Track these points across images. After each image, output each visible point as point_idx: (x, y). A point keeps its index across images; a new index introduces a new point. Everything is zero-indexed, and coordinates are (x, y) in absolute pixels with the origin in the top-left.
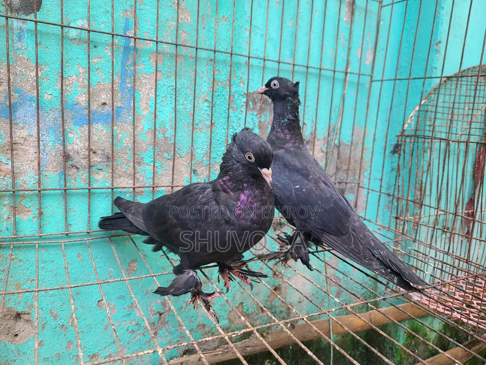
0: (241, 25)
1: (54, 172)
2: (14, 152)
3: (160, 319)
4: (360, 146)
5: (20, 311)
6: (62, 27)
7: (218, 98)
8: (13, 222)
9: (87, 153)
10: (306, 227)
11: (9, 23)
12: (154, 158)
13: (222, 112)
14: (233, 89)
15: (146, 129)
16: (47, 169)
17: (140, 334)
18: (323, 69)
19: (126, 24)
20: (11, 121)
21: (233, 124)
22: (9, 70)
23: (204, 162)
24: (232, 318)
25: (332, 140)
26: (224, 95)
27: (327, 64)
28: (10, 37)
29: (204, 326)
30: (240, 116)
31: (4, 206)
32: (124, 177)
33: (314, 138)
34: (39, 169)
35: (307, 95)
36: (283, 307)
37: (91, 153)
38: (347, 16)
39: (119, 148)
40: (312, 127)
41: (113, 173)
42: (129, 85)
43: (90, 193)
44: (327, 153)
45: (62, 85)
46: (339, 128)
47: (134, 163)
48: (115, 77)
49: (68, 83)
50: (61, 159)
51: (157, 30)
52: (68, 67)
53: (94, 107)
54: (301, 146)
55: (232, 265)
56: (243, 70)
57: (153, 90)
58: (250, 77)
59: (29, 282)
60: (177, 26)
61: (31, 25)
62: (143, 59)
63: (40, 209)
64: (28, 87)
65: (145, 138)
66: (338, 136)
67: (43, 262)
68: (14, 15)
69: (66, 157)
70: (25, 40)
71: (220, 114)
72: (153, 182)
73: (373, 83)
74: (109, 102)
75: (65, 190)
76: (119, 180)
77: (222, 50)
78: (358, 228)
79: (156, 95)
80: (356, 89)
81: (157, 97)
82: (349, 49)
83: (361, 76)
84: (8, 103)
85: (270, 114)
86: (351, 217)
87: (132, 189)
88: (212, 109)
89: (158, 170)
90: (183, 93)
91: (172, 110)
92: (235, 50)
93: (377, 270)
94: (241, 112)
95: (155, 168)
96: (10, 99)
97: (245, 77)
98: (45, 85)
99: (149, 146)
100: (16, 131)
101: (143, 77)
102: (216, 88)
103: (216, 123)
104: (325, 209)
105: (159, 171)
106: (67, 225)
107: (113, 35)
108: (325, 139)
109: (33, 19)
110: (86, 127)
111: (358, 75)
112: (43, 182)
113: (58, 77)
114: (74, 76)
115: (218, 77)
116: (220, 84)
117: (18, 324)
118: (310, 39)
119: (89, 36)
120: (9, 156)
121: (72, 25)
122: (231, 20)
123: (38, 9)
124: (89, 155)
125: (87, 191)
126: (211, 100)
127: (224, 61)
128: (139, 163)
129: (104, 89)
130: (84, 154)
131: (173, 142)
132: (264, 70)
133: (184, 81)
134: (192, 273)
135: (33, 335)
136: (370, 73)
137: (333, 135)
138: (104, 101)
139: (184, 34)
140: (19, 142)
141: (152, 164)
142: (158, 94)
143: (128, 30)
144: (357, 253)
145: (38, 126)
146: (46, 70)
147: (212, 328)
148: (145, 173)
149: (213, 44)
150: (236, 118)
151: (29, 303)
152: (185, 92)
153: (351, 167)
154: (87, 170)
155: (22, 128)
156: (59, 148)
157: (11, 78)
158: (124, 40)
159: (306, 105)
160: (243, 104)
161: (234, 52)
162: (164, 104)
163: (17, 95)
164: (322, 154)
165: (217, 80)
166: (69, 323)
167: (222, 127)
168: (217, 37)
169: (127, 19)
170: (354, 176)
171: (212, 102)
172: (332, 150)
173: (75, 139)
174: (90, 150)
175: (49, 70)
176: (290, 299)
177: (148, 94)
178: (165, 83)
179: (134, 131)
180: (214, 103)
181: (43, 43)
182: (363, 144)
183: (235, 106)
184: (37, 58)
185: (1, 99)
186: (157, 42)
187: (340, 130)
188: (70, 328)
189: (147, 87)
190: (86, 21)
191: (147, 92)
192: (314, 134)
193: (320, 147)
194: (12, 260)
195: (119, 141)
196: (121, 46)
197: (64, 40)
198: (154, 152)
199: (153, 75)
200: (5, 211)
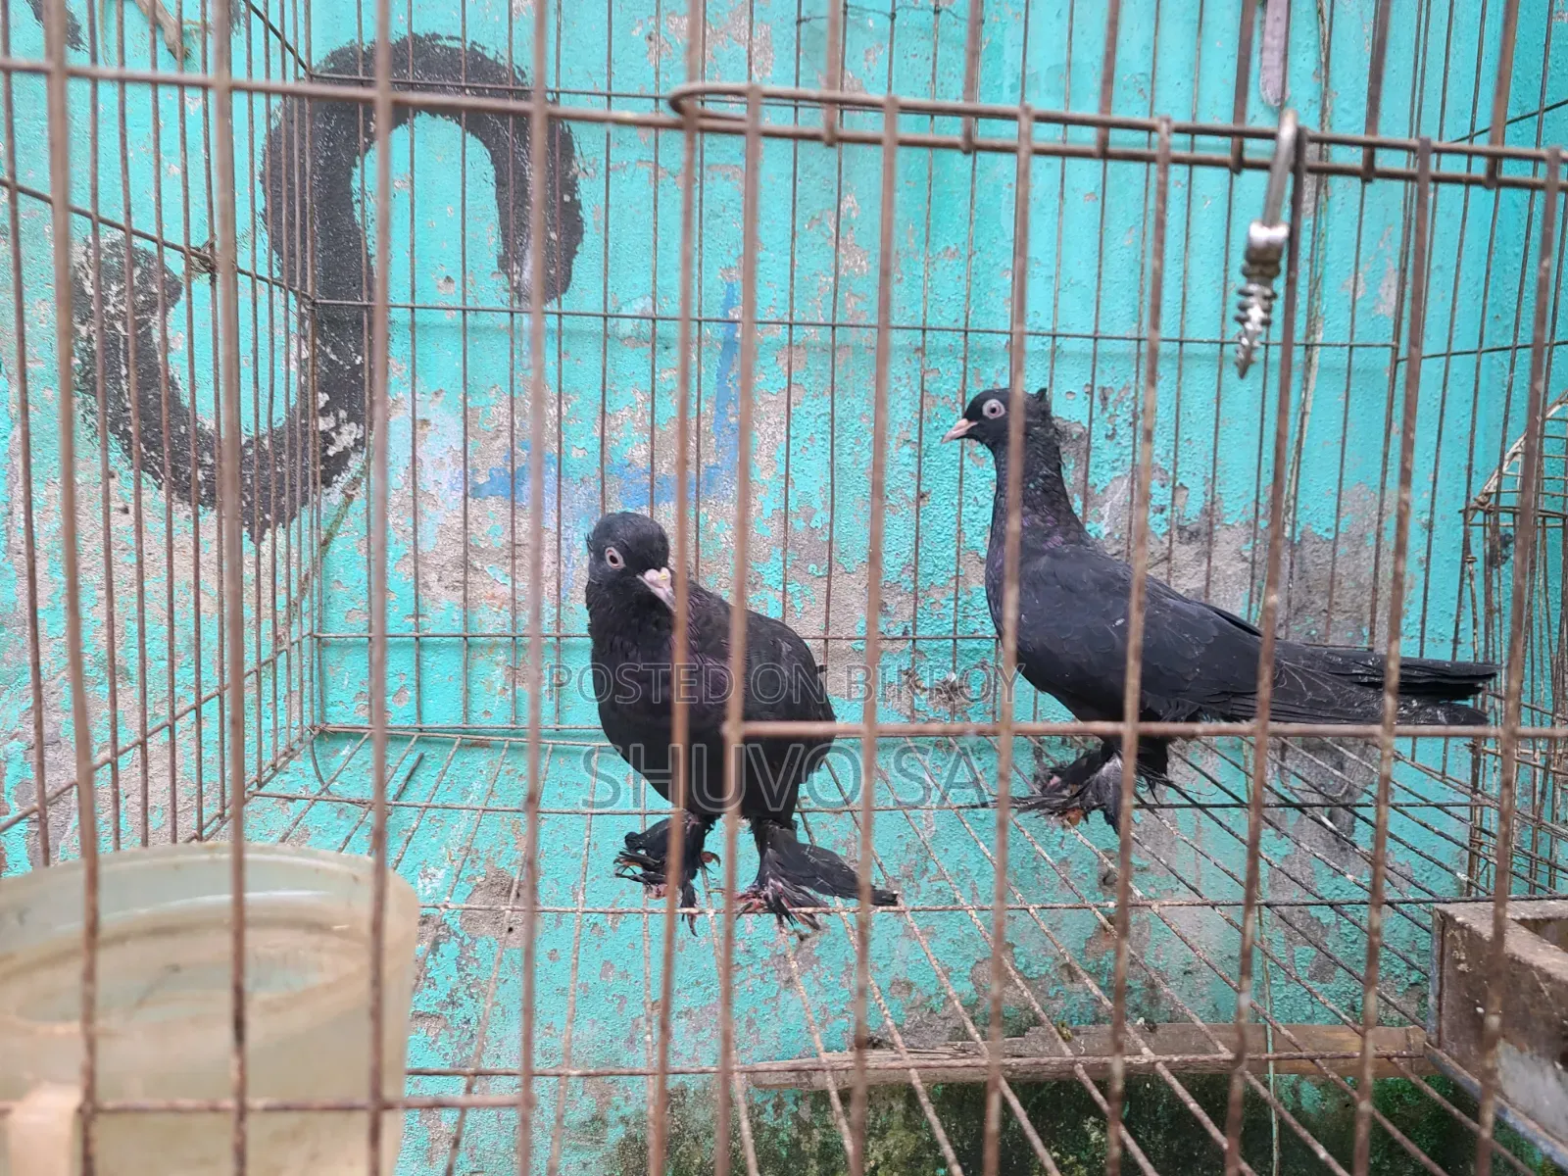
0: (992, 261)
2: (517, 562)
3: (799, 949)
4: (1371, 542)
6: (605, 317)
8: (510, 698)
11: (516, 321)
12: (785, 575)
13: (948, 467)
15: (767, 512)
16: (569, 596)
17: (754, 976)
19: (728, 293)
20: (513, 501)
21: (977, 495)
22: (512, 409)
23: (904, 585)
24: (985, 981)
28: (516, 347)
29: (909, 986)
31: (498, 664)
33: (1211, 524)
34: (559, 595)
35: (1184, 411)
36: (1135, 977)
39: (711, 552)
40: (1205, 494)
42: (733, 420)
45: (603, 428)
48: (703, 405)
49: (613, 424)
51: (792, 299)
52: (616, 392)
53: (662, 468)
56: (999, 366)
57: (784, 426)
60: (836, 285)
61: (552, 322)
62: (763, 363)
64: (544, 437)
65: (765, 530)
66: (1291, 515)
67: (560, 785)
68: (525, 305)
71: (944, 472)
73: (1403, 366)
77: (945, 324)
79: (788, 436)
80: (1343, 387)
81: (792, 442)
83: (1356, 350)
84: (509, 469)
85: (1076, 465)
88: (919, 462)
89: (794, 602)
90: (851, 429)
91: (826, 468)
92: (977, 321)
95: (788, 598)
96: (512, 462)
98: (572, 430)
99: (773, 547)
100: (522, 520)
101: (762, 399)
102: (929, 410)
103: (933, 491)
105: (798, 605)
107: (700, 322)
108: (1247, 525)
109: (556, 310)
111: (1347, 348)
112: (562, 620)
113: (597, 414)
114: (627, 408)
115: (936, 385)
116: (940, 403)
119: (654, 329)
120: (508, 569)
121: (624, 312)
122: (965, 252)
123: (565, 291)
126: (916, 440)
127: (951, 349)
128: (754, 587)
131: (827, 538)
132: (1053, 362)
133: (854, 401)
136: (1391, 340)
139: (853, 300)
140: (525, 542)
141: (781, 588)
142: (792, 433)
143: (733, 305)
145: (559, 511)
146: (577, 401)
147: (930, 997)
148: (766, 607)
149: (921, 313)
152: (856, 426)
153: (1343, 601)
157: (516, 422)
158: (724, 329)
159: (1184, 436)
161: (970, 328)
162: (809, 454)
163: (526, 453)
165: (934, 394)
166: (606, 921)
167: (947, 502)
168: (930, 296)
169: (730, 285)
171: (920, 444)
175: (580, 401)
176: (1157, 957)
177: (773, 436)
178: (810, 409)
180: (924, 447)
181: (573, 352)
182: (1379, 537)
184: (560, 382)
185: (498, 461)
186: (791, 325)
187: (1295, 498)
188: (609, 933)
189: (771, 421)
190: (649, 300)
191: (770, 431)
192: (1210, 512)
193: (1233, 547)
194: (508, 773)
195: (712, 537)
196: (718, 340)
197: (609, 342)
198: (785, 561)
199: (784, 394)
200: (498, 676)
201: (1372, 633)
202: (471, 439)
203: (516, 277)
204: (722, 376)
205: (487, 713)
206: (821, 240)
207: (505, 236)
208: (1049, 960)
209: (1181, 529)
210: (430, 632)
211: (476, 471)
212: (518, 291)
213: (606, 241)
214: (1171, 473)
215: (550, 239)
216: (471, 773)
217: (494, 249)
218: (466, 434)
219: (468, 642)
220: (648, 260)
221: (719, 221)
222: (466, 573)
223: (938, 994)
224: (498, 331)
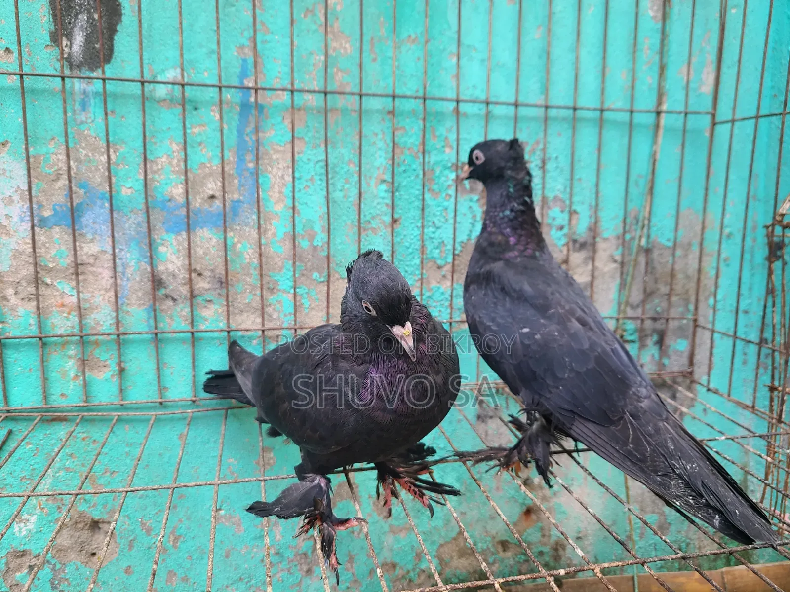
0: (441, 47)
1: (140, 305)
2: (81, 278)
4: (696, 248)
5: (96, 518)
6: (143, 83)
7: (405, 175)
8: (82, 383)
9: (187, 276)
10: (543, 405)
11: (67, 86)
12: (295, 282)
13: (413, 199)
14: (432, 158)
15: (280, 235)
16: (129, 302)
17: (283, 570)
18: (609, 110)
19: (242, 66)
20: (74, 231)
21: (435, 220)
22: (68, 156)
24: (446, 557)
25: (633, 238)
26: (415, 170)
27: (617, 99)
28: (68, 107)
29: (394, 566)
30: (446, 204)
31: (70, 357)
32: (247, 312)
33: (594, 238)
34: (117, 302)
35: (576, 158)
36: (545, 544)
37: (193, 275)
38: (655, 8)
39: (238, 266)
40: (590, 217)
41: (228, 306)
42: (249, 165)
43: (194, 339)
44: (622, 264)
45: (146, 171)
46: (647, 215)
47: (262, 289)
48: (227, 154)
49: (155, 168)
50: (148, 285)
51: (292, 72)
52: (155, 143)
53: (197, 203)
54: (537, 254)
55: (402, 469)
56: (448, 125)
57: (291, 170)
58: (461, 136)
59: (108, 474)
60: (326, 61)
61: (98, 85)
62: (273, 121)
63: (119, 364)
64: (98, 179)
65: (278, 248)
66: (645, 230)
67: (127, 445)
68: (77, 72)
69: (157, 282)
70: (92, 109)
71: (410, 203)
72: (295, 321)
73: (718, 128)
74: (218, 194)
75: (156, 334)
76: (239, 318)
77: (409, 93)
78: (645, 412)
79: (294, 178)
80: (680, 142)
81: (296, 182)
82: (662, 69)
83: (689, 116)
84: (69, 204)
86: (634, 389)
87: (260, 333)
88: (393, 196)
89: (303, 301)
90: (342, 172)
91: (323, 201)
92: (432, 91)
93: (678, 497)
94: (448, 198)
95: (298, 298)
96: (71, 198)
97: (453, 137)
98: (121, 173)
99: (286, 261)
100: (83, 245)
101: (273, 149)
102: (399, 158)
103: (403, 217)
104: (578, 373)
105: (306, 303)
106: (162, 389)
107: (220, 88)
108: (618, 238)
109: (101, 76)
110: (184, 234)
111: (683, 115)
112: (124, 322)
113: (140, 160)
114: (165, 156)
115: (403, 140)
116: (406, 152)
117: (96, 536)
118: (577, 58)
119: (183, 93)
120: (74, 283)
121: (159, 79)
122: (422, 40)
123: (108, 62)
124: (190, 280)
125: (189, 335)
126: (390, 180)
127: (413, 112)
128: (272, 290)
129: (211, 174)
130: (184, 278)
131: (327, 253)
132: (487, 122)
133: (343, 151)
134: (319, 480)
135: (115, 556)
136: (710, 110)
137: (636, 230)
138: (211, 193)
139: (340, 74)
140: (87, 262)
141: (292, 291)
142: (297, 175)
143: (246, 76)
144: (640, 460)
145: (113, 237)
146: (123, 150)
147: (408, 572)
148: (282, 306)
149: (391, 84)
150: (440, 208)
151: (109, 506)
152: (345, 170)
153: (678, 288)
154: (188, 304)
155: (92, 241)
156: (146, 269)
157: (73, 167)
158: (241, 94)
159: (576, 177)
160: (450, 182)
161: (427, 95)
162: (310, 191)
163: (82, 192)
164: (614, 265)
165: (402, 146)
166: (169, 541)
167: (413, 225)
168: (397, 72)
169: (245, 61)
170: (686, 306)
171: (393, 183)
172: (633, 257)
173: (169, 254)
174: (191, 270)
175: (126, 150)
177: (283, 177)
178: (310, 157)
179: (260, 238)
180: (396, 185)
181: (117, 110)
182: (701, 244)
183: (435, 187)
184: (108, 135)
185: (60, 198)
186: (292, 92)
187: (649, 220)
188: (171, 550)
189: (281, 166)
190: (179, 70)
191: (280, 174)
192: (594, 230)
193: (608, 253)
194: (84, 439)
195: (238, 254)
196: (236, 103)
197: (147, 103)
198: (294, 271)
199: (289, 146)
200: (71, 366)
201: (696, 308)
202: (34, 181)
203: (66, 50)
204: (240, 132)
205: (63, 395)
206: (314, 27)
207: (55, 16)
208: (489, 539)
209: (575, 241)
210: (11, 335)
211: (41, 206)
212: (69, 60)
213: (140, 21)
214: (568, 202)
215: (94, 20)
216: (53, 442)
217: (47, 26)
218: (29, 176)
219: (43, 342)
220: (177, 38)
221: (233, 9)
222: (37, 288)
223: (414, 570)
224: (52, 93)
